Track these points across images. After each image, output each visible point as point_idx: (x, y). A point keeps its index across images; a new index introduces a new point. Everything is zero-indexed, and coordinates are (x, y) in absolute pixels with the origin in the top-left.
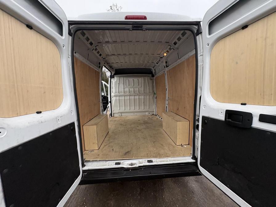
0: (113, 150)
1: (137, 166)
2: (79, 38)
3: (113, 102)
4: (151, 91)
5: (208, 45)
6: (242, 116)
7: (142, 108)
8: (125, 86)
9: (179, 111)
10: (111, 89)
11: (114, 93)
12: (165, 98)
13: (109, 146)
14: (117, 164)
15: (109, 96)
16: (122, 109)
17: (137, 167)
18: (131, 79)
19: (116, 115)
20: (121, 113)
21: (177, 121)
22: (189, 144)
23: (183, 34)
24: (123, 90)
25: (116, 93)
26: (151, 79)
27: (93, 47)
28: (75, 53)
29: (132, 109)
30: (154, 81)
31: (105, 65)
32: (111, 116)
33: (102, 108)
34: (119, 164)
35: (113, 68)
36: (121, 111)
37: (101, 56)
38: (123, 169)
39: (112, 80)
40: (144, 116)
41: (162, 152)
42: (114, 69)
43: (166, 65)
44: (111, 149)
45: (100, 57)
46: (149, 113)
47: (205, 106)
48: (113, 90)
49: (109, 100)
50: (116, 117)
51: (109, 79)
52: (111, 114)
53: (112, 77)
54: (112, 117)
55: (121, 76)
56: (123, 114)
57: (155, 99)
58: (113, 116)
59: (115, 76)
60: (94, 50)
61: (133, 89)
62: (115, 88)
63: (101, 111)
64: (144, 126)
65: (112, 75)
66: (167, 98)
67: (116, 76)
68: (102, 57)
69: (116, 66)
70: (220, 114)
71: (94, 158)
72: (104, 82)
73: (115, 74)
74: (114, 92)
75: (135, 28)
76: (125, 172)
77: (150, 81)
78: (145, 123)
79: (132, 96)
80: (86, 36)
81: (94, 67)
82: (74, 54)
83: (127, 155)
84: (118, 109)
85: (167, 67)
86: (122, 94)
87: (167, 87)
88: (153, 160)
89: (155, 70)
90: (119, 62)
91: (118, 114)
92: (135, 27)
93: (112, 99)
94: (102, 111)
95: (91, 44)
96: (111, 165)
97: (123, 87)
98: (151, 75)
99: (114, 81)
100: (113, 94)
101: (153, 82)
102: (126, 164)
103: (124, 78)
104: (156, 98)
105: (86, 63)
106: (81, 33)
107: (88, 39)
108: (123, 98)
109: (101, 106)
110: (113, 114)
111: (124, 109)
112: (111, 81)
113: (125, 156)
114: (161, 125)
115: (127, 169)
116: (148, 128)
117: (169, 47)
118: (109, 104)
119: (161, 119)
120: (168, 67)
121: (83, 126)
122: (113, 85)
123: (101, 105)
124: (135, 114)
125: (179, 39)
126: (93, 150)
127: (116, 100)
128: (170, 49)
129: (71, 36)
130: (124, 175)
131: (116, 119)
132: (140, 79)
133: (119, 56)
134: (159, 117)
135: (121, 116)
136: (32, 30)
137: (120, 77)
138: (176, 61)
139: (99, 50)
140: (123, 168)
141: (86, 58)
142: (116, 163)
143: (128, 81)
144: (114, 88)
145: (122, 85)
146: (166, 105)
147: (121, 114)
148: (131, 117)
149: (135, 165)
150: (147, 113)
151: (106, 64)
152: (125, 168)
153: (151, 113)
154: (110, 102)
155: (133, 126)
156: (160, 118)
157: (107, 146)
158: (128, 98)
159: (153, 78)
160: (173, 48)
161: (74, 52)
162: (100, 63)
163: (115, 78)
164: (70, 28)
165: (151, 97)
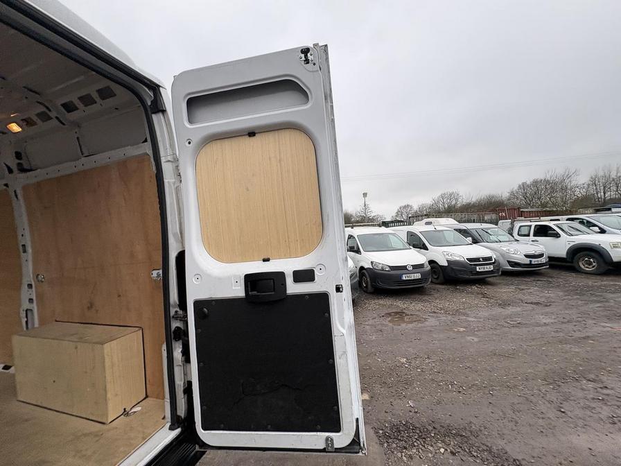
5: (189, 143)
6: (273, 280)
9: (97, 311)
21: (102, 344)
22: (147, 397)
23: (105, 94)
43: (19, 164)
47: (198, 276)
66: (29, 279)
70: (235, 287)
85: (23, 170)
87: (27, 241)
117: (42, 109)
120: (27, 171)
125: (87, 100)
128: (44, 117)
138: (75, 160)
146: (26, 305)
160: (57, 118)
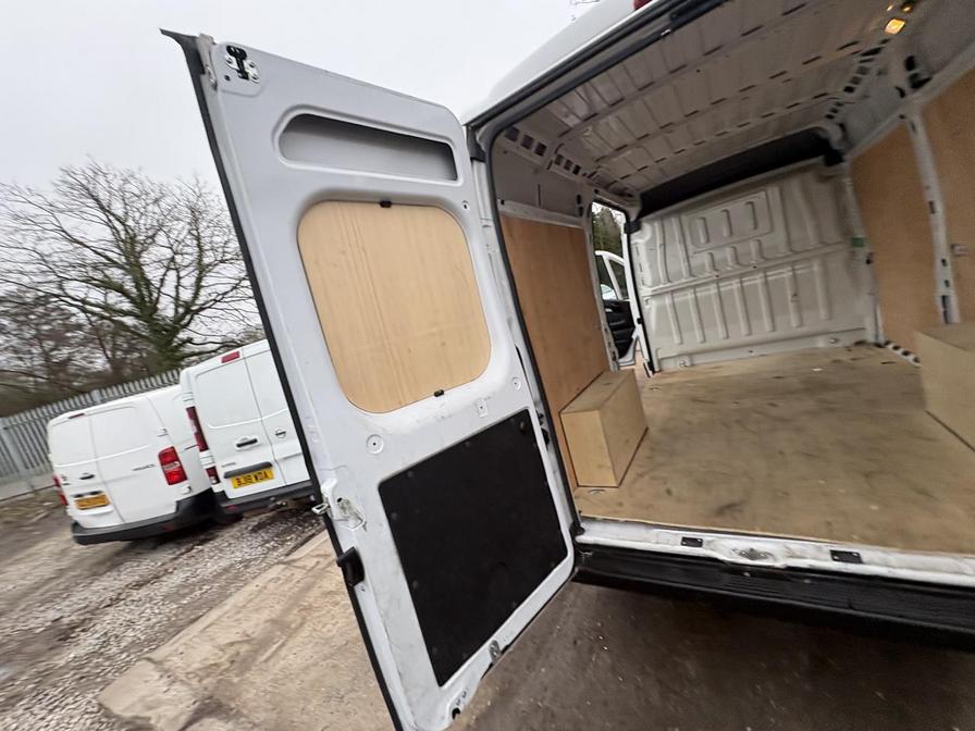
0: (669, 492)
1: (780, 564)
2: (505, 152)
3: (651, 321)
4: (833, 234)
7: (790, 323)
8: (691, 248)
10: (638, 273)
11: (650, 284)
12: (925, 256)
13: (653, 478)
14: (686, 541)
15: (632, 300)
16: (694, 341)
17: (778, 569)
18: (714, 213)
19: (669, 366)
20: (690, 355)
24: (683, 266)
25: (656, 282)
26: (824, 179)
27: (550, 155)
28: (503, 203)
29: (740, 332)
30: (847, 181)
31: (598, 196)
32: (650, 372)
33: (611, 349)
34: (697, 543)
35: (630, 196)
36: (688, 348)
37: (581, 173)
38: (716, 564)
39: (635, 237)
40: (810, 355)
41: (921, 522)
42: (637, 196)
43: (912, 78)
44: (663, 489)
45: (578, 179)
46: (836, 340)
48: (645, 275)
49: (636, 315)
50: (672, 374)
51: (624, 237)
52: (651, 364)
53: (632, 227)
54: (654, 372)
55: (669, 215)
56: (699, 360)
57: (864, 268)
58: (660, 371)
59: (644, 218)
60: (553, 165)
61: (728, 253)
62: (651, 267)
63: (610, 360)
64: (809, 403)
65: (633, 219)
66: (942, 250)
67: (648, 221)
68: (584, 175)
69: (639, 182)
71: (609, 513)
72: (606, 255)
73: (642, 214)
74: (649, 281)
75: (683, 19)
76: (727, 578)
77: (822, 192)
78: (813, 386)
79: (728, 278)
80: (521, 138)
81: (561, 220)
82: (500, 208)
83: (728, 516)
84: (676, 339)
85: (917, 83)
86: (684, 280)
87: (935, 194)
88: (866, 553)
89: (842, 126)
90: (650, 163)
91: (679, 362)
92: (680, 13)
93: (646, 308)
94: (614, 359)
95: (541, 150)
96: (666, 541)
97: (682, 255)
98: (819, 160)
99: (641, 240)
100: (645, 292)
101: (838, 192)
102: (726, 547)
103: (684, 218)
104: (868, 262)
105: (535, 219)
106: (506, 136)
107: (527, 142)
108: (690, 296)
109: (609, 344)
110: (660, 361)
111: (699, 338)
112: (632, 242)
113: (718, 520)
114: (914, 394)
115: (736, 569)
116: (832, 410)
118: (639, 328)
119: (916, 360)
120: (927, 87)
121: (559, 413)
122: (642, 258)
123: (608, 338)
124: (757, 351)
126: (601, 488)
127: (661, 310)
129: (483, 161)
130: (723, 587)
131: (669, 380)
132: (759, 198)
133: (645, 145)
134: (899, 352)
135: (693, 365)
136: (393, 207)
137: (662, 218)
139: (567, 156)
140: (716, 560)
141: (534, 205)
142: (684, 539)
143: (700, 223)
144: (646, 266)
145: (679, 248)
146: (942, 290)
147: (691, 360)
148: (736, 365)
149: (765, 558)
150: (821, 343)
151: (601, 190)
152: (722, 562)
153: (848, 340)
154: (641, 321)
155: (747, 403)
156: (910, 358)
157: (647, 477)
158: (713, 290)
159: (836, 167)
161: (499, 201)
162: (579, 199)
163: (647, 227)
164: (478, 138)
165: (837, 263)
